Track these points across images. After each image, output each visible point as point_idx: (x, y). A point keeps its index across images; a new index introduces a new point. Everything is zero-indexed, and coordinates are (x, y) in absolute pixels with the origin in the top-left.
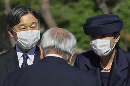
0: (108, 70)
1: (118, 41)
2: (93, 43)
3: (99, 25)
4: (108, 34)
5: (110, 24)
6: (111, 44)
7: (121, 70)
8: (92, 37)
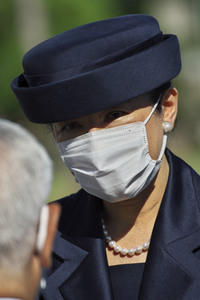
0: (137, 254)
1: (173, 126)
2: (72, 153)
3: (85, 69)
4: (129, 101)
5: (132, 58)
6: (149, 138)
7: (195, 247)
8: (63, 129)
